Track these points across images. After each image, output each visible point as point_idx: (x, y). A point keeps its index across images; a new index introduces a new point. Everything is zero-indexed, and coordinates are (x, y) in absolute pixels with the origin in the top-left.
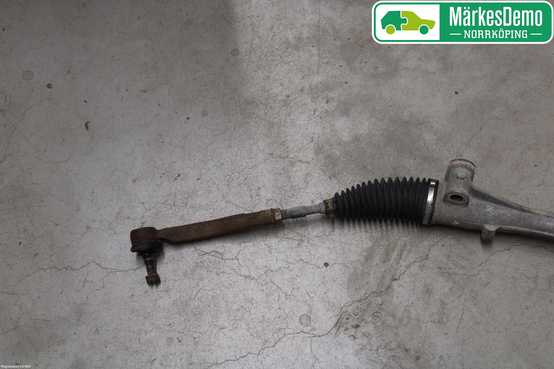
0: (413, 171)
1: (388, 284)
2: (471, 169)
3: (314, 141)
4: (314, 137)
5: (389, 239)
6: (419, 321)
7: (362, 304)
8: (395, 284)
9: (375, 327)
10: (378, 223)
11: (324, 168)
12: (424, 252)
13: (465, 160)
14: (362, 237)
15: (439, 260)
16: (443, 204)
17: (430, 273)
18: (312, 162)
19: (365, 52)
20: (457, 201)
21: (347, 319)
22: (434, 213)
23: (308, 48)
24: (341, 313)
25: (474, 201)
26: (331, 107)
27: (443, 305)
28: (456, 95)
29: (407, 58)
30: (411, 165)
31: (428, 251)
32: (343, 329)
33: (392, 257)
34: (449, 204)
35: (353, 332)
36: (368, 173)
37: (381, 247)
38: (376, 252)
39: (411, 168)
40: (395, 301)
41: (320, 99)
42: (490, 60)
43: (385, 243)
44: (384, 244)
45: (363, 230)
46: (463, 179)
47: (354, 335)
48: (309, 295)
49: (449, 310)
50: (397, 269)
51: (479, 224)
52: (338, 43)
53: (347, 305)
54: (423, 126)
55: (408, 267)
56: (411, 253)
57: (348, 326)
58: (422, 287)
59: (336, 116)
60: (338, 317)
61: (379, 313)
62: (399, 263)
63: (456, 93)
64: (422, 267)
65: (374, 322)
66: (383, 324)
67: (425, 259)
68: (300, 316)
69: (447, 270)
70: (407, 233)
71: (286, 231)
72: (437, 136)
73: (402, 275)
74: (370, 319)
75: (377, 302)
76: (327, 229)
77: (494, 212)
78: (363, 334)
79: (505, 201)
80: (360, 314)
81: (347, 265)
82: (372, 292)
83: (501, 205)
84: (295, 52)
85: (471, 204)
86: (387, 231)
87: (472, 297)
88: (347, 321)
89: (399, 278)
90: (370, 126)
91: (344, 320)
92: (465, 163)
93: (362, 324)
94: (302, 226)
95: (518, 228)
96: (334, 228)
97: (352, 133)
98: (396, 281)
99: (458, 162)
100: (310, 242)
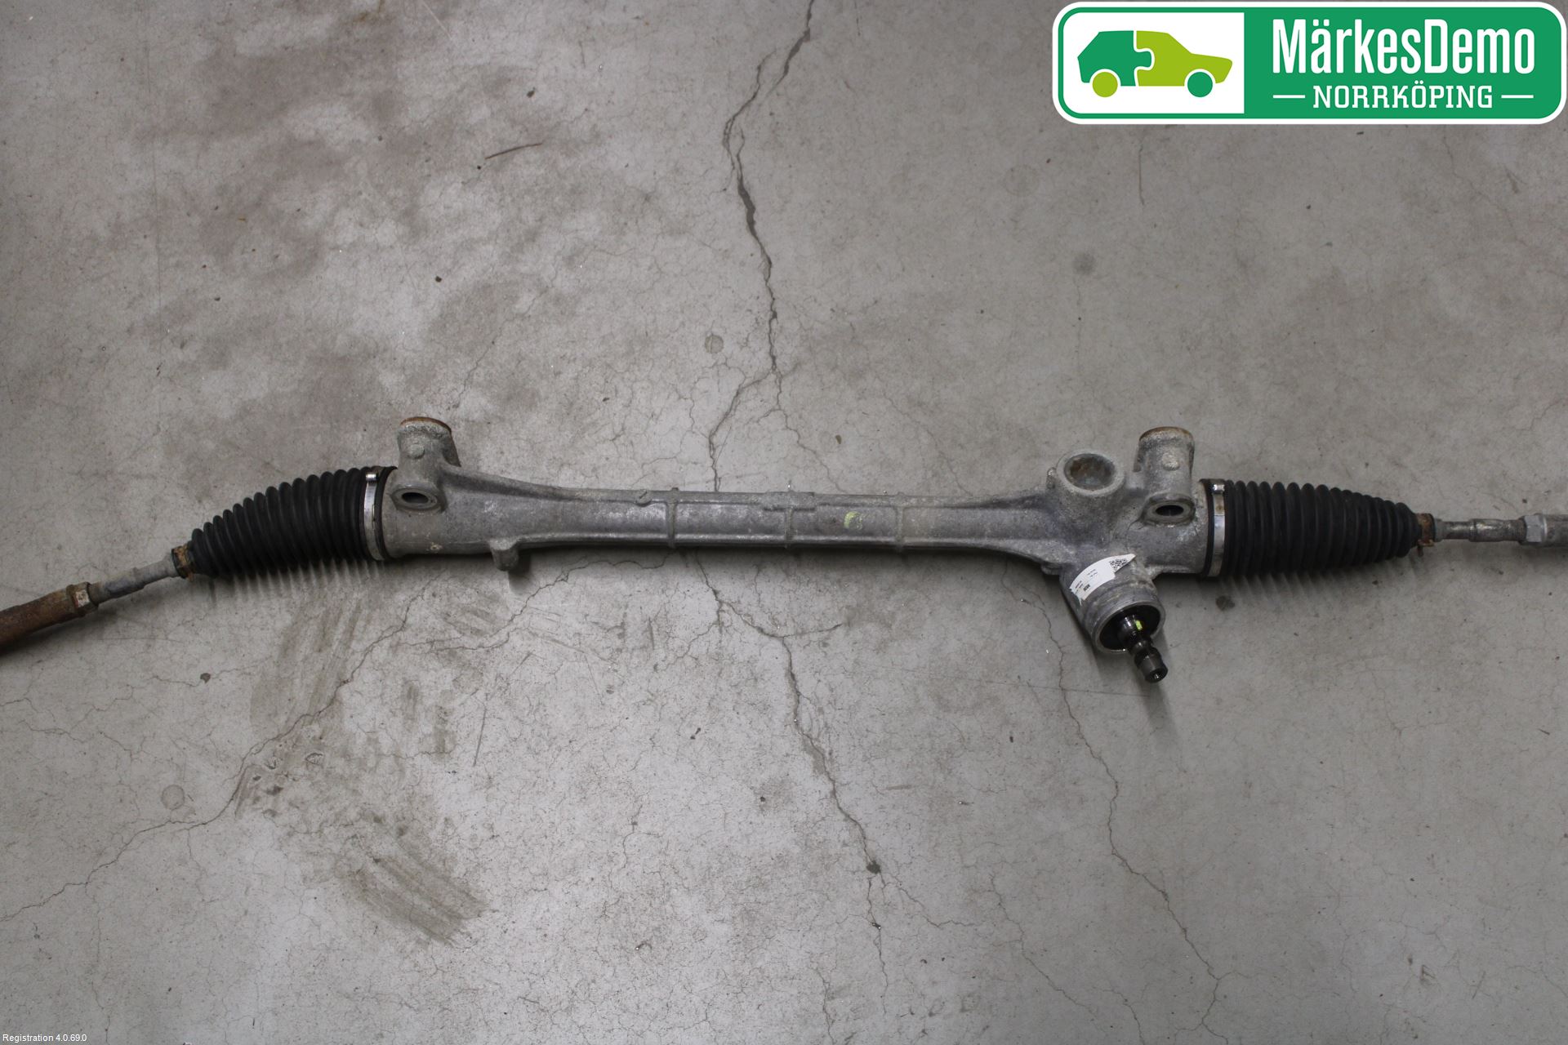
0: (363, 454)
1: (330, 693)
2: (437, 434)
3: (162, 429)
4: (162, 423)
5: (325, 603)
6: (397, 757)
7: (282, 743)
8: (344, 692)
9: (313, 784)
10: (301, 573)
11: (186, 482)
12: (398, 616)
13: (422, 419)
14: (271, 609)
15: (427, 627)
16: (398, 515)
17: (412, 656)
18: (161, 474)
19: (251, 228)
20: (418, 505)
21: (256, 779)
22: (384, 536)
23: (136, 242)
24: (243, 770)
25: (455, 497)
26: (190, 354)
27: (443, 715)
28: (438, 284)
29: (335, 225)
30: (359, 443)
31: (404, 612)
32: (249, 801)
33: (335, 638)
34: (410, 512)
35: (268, 802)
36: (274, 475)
37: (311, 622)
38: (302, 633)
39: (357, 450)
40: (349, 725)
41: (167, 341)
42: (501, 200)
43: (319, 611)
44: (317, 613)
45: (272, 593)
46: (420, 457)
47: (272, 808)
48: (177, 746)
49: (456, 723)
50: (346, 660)
51: (479, 540)
52: (196, 220)
53: (253, 751)
54: (377, 358)
55: (368, 651)
56: (372, 622)
57: (260, 793)
58: (399, 687)
59: (201, 370)
60: (237, 779)
61: (318, 755)
62: (349, 647)
63: (438, 280)
64: (395, 648)
65: (309, 775)
66: (327, 776)
67: (401, 630)
68: (162, 790)
69: (446, 644)
70: (360, 582)
71: (121, 624)
72: (406, 375)
73: (358, 670)
74: (301, 771)
75: (312, 735)
76: (202, 604)
77: (501, 511)
78: (291, 804)
79: (518, 485)
80: (281, 763)
81: (247, 671)
82: (300, 715)
83: (514, 495)
84: (111, 254)
85: (453, 503)
86: (321, 586)
87: (500, 688)
88: (256, 783)
89: (352, 677)
90: (270, 379)
91: (250, 781)
92: (422, 424)
93: (286, 784)
94: (152, 607)
95: (558, 535)
96: (214, 600)
97: (236, 401)
98: (346, 685)
99: (408, 425)
100: (170, 637)
